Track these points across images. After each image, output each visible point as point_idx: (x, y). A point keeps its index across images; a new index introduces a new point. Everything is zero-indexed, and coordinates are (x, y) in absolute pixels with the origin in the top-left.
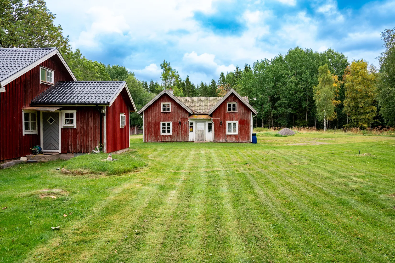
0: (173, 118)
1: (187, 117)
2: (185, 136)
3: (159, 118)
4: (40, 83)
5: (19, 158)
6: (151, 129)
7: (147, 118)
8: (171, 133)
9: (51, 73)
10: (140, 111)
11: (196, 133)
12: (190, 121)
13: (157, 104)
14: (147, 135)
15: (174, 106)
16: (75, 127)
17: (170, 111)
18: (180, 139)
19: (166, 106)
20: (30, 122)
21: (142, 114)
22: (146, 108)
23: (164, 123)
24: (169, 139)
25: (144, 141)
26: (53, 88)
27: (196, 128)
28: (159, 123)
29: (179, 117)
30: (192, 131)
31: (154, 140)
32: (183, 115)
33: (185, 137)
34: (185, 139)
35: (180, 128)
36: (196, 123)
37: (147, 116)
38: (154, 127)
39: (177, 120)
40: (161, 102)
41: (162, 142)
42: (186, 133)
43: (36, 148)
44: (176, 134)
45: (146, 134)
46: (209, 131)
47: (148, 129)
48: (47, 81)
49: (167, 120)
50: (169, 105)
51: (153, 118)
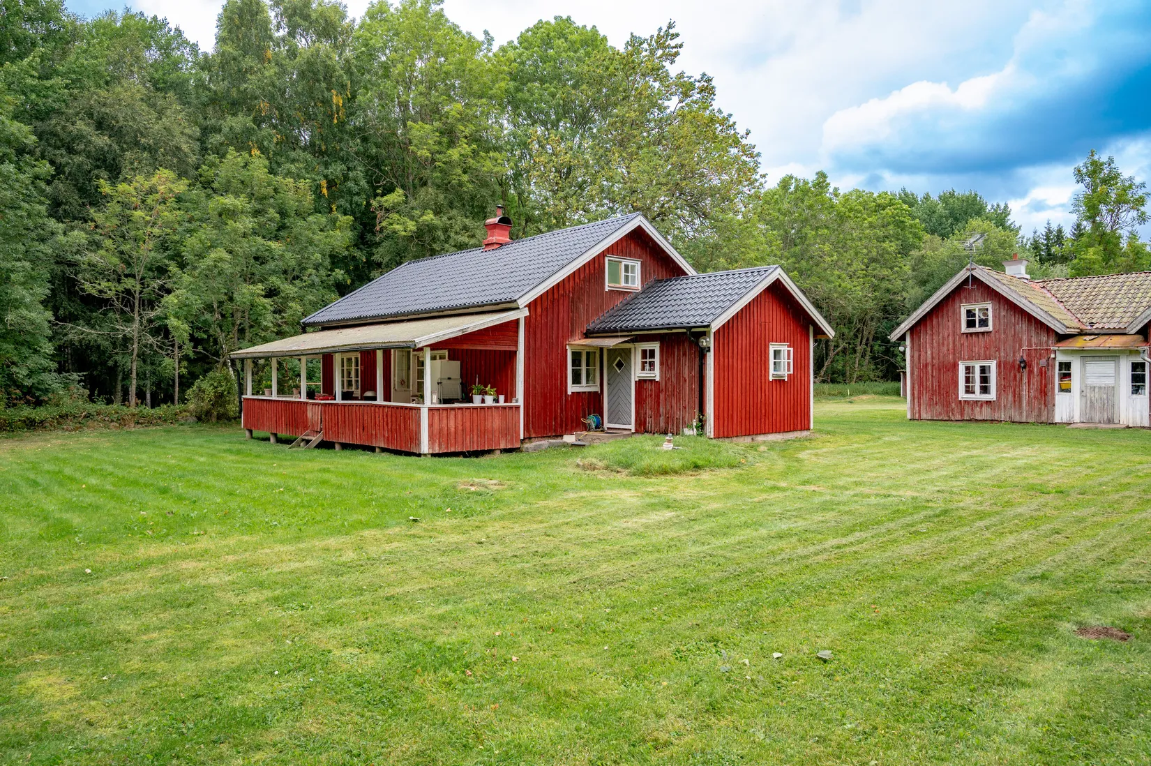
0: (999, 350)
1: (1047, 345)
2: (1040, 404)
3: (954, 350)
4: (607, 290)
5: (561, 436)
6: (929, 384)
7: (920, 351)
8: (992, 396)
9: (633, 267)
10: (897, 331)
11: (1082, 396)
12: (1061, 358)
13: (948, 311)
14: (919, 398)
15: (1003, 313)
16: (658, 379)
17: (990, 328)
18: (1025, 414)
19: (977, 312)
20: (584, 368)
21: (903, 338)
22: (914, 322)
23: (970, 363)
24: (985, 413)
25: (909, 417)
26: (636, 296)
27: (1083, 378)
28: (955, 366)
29: (1020, 346)
30: (1068, 390)
31: (940, 414)
32: (1034, 340)
33: (1040, 409)
34: (1040, 415)
35: (1025, 380)
36: (1083, 365)
37: (919, 345)
38: (939, 378)
39: (1014, 355)
40: (961, 302)
41: (963, 420)
42: (1044, 395)
43: (591, 420)
44: (1010, 397)
45: (916, 395)
46: (1136, 390)
47: (921, 385)
48: (623, 284)
49: (979, 356)
50: (987, 309)
51: (937, 352)
